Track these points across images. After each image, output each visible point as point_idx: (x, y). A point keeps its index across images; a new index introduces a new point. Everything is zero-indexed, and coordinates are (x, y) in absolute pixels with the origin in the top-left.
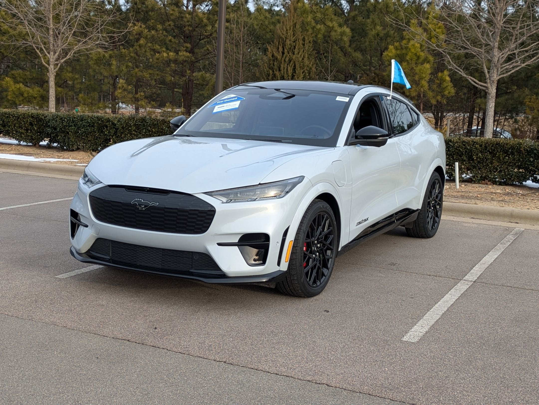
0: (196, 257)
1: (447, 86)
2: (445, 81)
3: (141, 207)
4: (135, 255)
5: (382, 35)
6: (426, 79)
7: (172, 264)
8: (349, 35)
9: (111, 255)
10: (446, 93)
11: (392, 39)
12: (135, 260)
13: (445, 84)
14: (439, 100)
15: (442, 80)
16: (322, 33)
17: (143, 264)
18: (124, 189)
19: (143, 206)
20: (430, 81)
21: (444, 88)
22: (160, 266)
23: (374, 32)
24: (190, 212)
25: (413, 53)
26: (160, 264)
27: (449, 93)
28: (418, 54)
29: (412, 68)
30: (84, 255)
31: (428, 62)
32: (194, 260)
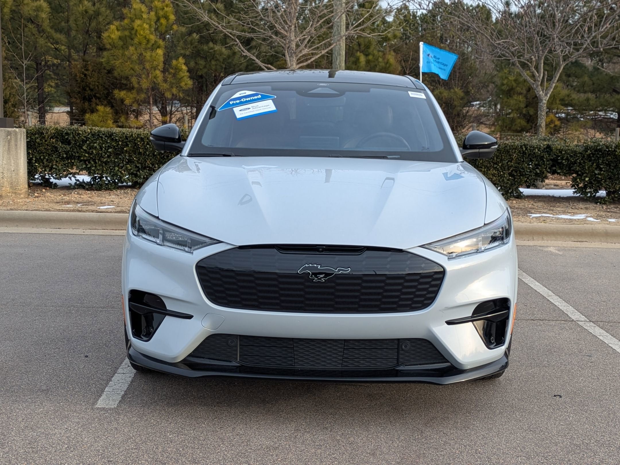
0: (406, 346)
1: (183, 77)
2: (181, 70)
3: (317, 277)
4: (290, 355)
5: (91, 12)
6: (159, 67)
7: (362, 362)
8: (47, 11)
9: (238, 360)
10: (182, 84)
11: (104, 17)
12: (290, 362)
13: (182, 74)
14: (175, 93)
15: (178, 70)
16: (9, 6)
17: (307, 367)
18: (275, 250)
19: (322, 276)
20: (164, 71)
21: (180, 79)
22: (339, 367)
23: (81, 8)
24: (407, 278)
25: (142, 35)
26: (339, 364)
27: (186, 84)
28: (147, 37)
29: (141, 54)
30: (180, 364)
31: (159, 47)
32: (403, 350)
